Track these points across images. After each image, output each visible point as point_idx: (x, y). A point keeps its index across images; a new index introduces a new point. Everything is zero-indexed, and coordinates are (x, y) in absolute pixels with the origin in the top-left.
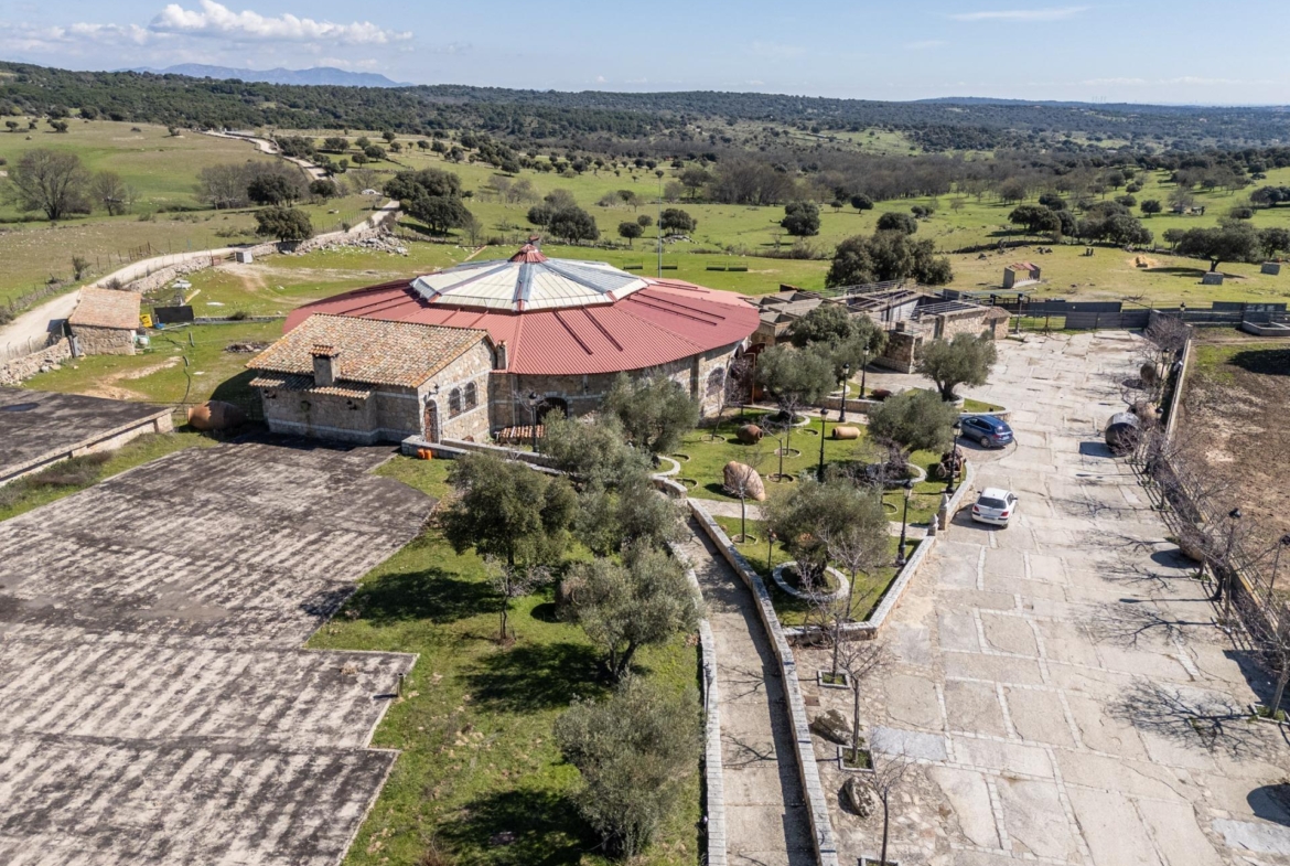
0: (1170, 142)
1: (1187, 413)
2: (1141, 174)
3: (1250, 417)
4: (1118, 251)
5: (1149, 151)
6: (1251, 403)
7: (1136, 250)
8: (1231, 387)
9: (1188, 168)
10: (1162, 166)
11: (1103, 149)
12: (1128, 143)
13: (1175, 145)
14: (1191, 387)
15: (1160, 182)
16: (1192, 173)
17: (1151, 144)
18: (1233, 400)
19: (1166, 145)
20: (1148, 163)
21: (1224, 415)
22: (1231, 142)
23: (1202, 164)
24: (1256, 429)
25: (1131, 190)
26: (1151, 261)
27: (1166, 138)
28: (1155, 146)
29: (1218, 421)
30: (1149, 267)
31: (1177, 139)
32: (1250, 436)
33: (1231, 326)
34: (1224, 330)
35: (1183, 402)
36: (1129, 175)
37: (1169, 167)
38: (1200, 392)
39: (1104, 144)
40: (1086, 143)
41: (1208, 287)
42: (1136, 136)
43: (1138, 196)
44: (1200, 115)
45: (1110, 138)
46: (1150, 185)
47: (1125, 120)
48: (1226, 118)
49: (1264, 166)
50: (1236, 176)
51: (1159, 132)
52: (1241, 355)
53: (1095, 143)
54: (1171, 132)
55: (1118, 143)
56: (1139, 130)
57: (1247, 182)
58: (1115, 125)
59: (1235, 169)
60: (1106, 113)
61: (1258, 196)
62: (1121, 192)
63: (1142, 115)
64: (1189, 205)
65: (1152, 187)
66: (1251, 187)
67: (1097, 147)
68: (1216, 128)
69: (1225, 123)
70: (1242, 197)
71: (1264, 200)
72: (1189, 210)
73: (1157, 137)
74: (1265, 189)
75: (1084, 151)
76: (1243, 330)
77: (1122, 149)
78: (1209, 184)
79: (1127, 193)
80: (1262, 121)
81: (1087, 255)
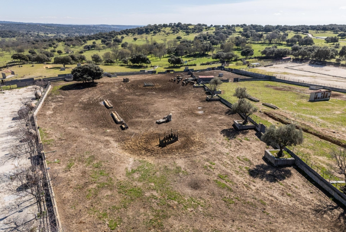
0: (67, 34)
1: (45, 103)
2: (56, 43)
3: (60, 101)
4: (42, 64)
5: (62, 37)
6: (62, 98)
7: (47, 64)
8: (58, 95)
9: (68, 41)
10: (62, 41)
11: (49, 37)
12: (56, 35)
13: (69, 35)
14: (48, 97)
15: (62, 45)
16: (69, 43)
17: (62, 35)
18: (57, 98)
19: (66, 35)
20: (59, 40)
21: (55, 102)
22: (82, 34)
23: (71, 40)
24: (61, 104)
25: (55, 48)
26: (49, 66)
27: (66, 33)
28: (63, 36)
29: (52, 104)
30: (49, 68)
31: (69, 33)
32: (59, 106)
33: (63, 80)
34: (61, 81)
35: (45, 101)
36: (54, 44)
37: (64, 41)
38: (50, 98)
39: (50, 35)
40: (44, 35)
41: (62, 71)
42: (58, 33)
43: (57, 49)
44: (73, 27)
45: (50, 33)
46: (60, 46)
47: (53, 28)
48: (80, 28)
49: (86, 40)
50: (80, 43)
51: (64, 32)
52: (63, 87)
53: (46, 35)
54: (67, 32)
55: (53, 35)
56: (58, 31)
57: (82, 44)
58: (51, 30)
59: (80, 41)
60: (48, 26)
61: (85, 47)
62: (52, 48)
63: (58, 27)
64: (70, 51)
65: (61, 47)
66: (84, 46)
67: (47, 36)
68: (78, 30)
69: (80, 29)
70: (81, 48)
71: (86, 49)
72: (70, 52)
73: (63, 33)
74: (86, 46)
75: (44, 37)
76: (65, 81)
77: (54, 36)
78: (74, 45)
79: (54, 49)
80: (88, 29)
81: (33, 66)
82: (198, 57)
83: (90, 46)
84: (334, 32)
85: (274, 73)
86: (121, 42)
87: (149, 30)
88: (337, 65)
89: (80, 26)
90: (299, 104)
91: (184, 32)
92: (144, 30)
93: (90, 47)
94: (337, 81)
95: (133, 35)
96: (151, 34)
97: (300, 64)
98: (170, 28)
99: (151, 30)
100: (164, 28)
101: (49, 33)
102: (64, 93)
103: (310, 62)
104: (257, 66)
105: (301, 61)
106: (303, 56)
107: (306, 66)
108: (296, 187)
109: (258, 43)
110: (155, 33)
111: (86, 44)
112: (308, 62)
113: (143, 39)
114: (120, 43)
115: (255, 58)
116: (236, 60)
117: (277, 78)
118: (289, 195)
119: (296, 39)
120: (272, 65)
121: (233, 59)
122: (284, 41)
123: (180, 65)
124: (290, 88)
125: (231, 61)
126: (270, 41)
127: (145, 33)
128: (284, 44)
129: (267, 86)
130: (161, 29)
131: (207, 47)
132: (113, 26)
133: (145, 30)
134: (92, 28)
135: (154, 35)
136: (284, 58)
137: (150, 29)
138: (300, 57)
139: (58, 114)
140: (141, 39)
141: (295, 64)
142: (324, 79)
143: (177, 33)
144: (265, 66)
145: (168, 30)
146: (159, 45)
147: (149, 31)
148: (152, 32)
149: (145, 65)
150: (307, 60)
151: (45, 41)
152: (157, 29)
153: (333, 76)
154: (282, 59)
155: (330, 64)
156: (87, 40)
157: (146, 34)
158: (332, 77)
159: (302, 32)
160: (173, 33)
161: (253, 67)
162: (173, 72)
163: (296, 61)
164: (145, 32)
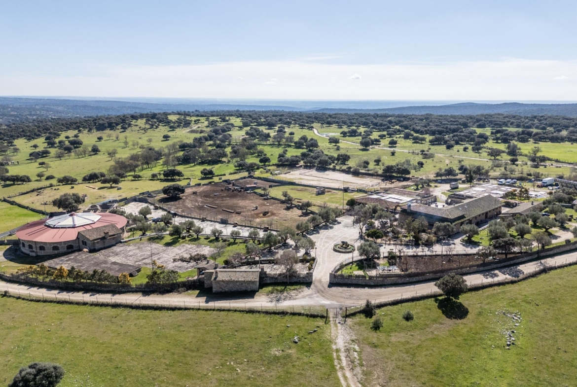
61: (32, 155)
71: (35, 156)
74: (34, 152)
85: (293, 179)
87: (114, 125)
88: (334, 170)
90: (311, 197)
93: (41, 154)
94: (332, 183)
95: (89, 131)
96: (118, 129)
97: (310, 170)
98: (144, 120)
99: (117, 124)
100: (135, 121)
104: (279, 174)
105: (310, 167)
106: (311, 163)
107: (313, 172)
110: (124, 128)
112: (315, 168)
113: (112, 138)
115: (273, 165)
116: (258, 168)
117: (297, 183)
119: (303, 141)
120: (290, 172)
121: (256, 168)
122: (292, 142)
123: (211, 176)
124: (305, 189)
125: (255, 169)
126: (279, 142)
127: (109, 129)
128: (293, 146)
130: (132, 123)
133: (107, 124)
135: (123, 132)
136: (297, 166)
137: (115, 123)
138: (309, 164)
140: (108, 138)
141: (306, 171)
142: (325, 181)
143: (156, 128)
144: (285, 174)
145: (141, 122)
147: (114, 126)
148: (119, 127)
150: (314, 166)
153: (330, 179)
154: (296, 166)
155: (330, 169)
157: (110, 130)
159: (307, 126)
160: (151, 128)
161: (276, 174)
163: (306, 167)
164: (108, 127)
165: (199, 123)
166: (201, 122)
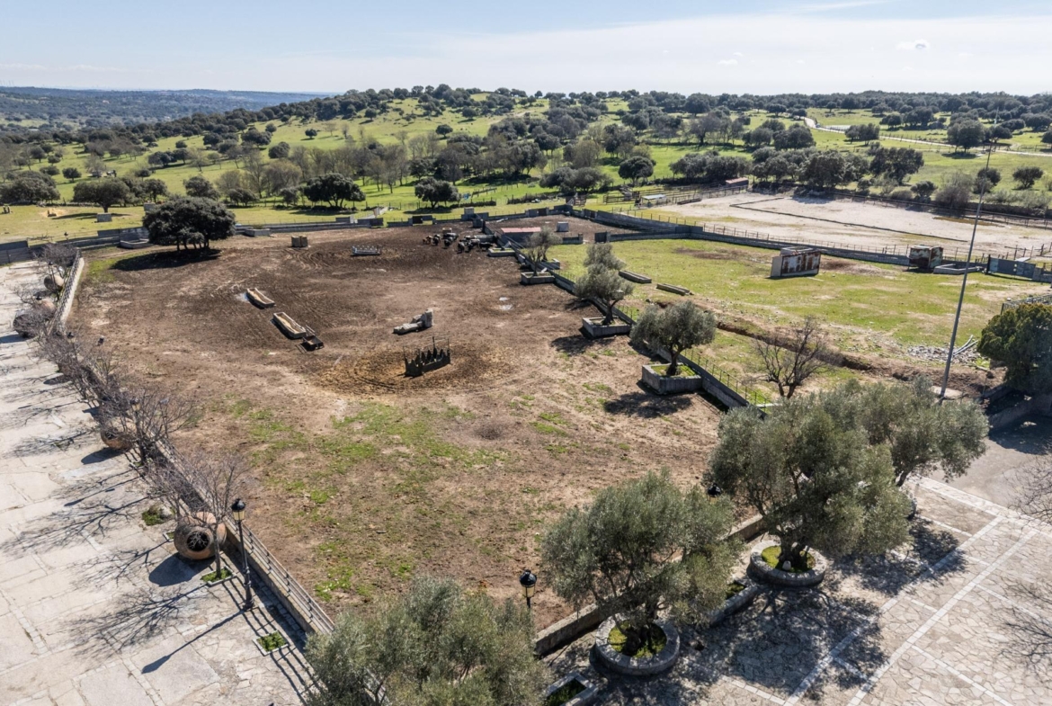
0: (84, 120)
1: (79, 303)
2: (57, 148)
3: (123, 297)
4: (33, 207)
5: (69, 128)
6: (124, 289)
7: (48, 205)
8: (111, 282)
9: (94, 140)
10: (75, 140)
11: (25, 128)
12: (47, 122)
13: (89, 123)
14: (83, 287)
15: (77, 153)
16: (99, 145)
17: (68, 123)
18: (111, 290)
19: (81, 124)
20: (65, 139)
21: (106, 299)
22: (134, 119)
23: (104, 137)
24: (125, 303)
25: (52, 161)
26: (59, 211)
27: (79, 117)
28: (72, 124)
29: (101, 303)
30: (58, 216)
31: (88, 118)
32: (122, 307)
33: (113, 246)
34: (109, 249)
35: (77, 297)
36: (48, 149)
37: (80, 141)
38: (89, 290)
39: (25, 123)
40: (7, 123)
41: (102, 224)
42: (52, 116)
43: (61, 166)
44: (103, 98)
45: (28, 118)
46: (69, 156)
47: (37, 102)
48: (124, 100)
49: (153, 137)
50: (134, 145)
51: (72, 112)
52: (120, 262)
53: (15, 123)
54: (83, 112)
55: (38, 123)
56: (53, 111)
57: (143, 150)
58: (29, 106)
59: (133, 139)
60: (17, 96)
61: (152, 159)
62: (45, 163)
63: (52, 98)
64: (103, 170)
65: (71, 157)
66: (147, 154)
67: (18, 127)
68: (119, 107)
69: (125, 104)
70: (141, 161)
71: (157, 162)
72: (105, 174)
73: (71, 117)
74: (156, 154)
75: (6, 130)
76: (121, 246)
77: (41, 127)
78: (115, 153)
79: (49, 165)
80: (153, 103)
81: (5, 213)
82: (503, 184)
83: (168, 153)
84: (873, 111)
85: (701, 219)
86: (267, 143)
87: (353, 107)
88: (861, 196)
89: (123, 92)
90: (744, 286)
91: (458, 111)
92: (337, 108)
93: (169, 158)
94: (851, 235)
95: (303, 121)
96: (360, 117)
97: (772, 197)
98: (416, 102)
99: (359, 107)
100: (399, 101)
101: (22, 117)
102: (128, 276)
103: (796, 192)
104: (658, 204)
105: (774, 189)
106: (779, 174)
107: (785, 202)
108: (695, 422)
109: (669, 144)
110: (370, 115)
111: (154, 150)
112: (792, 193)
113: (335, 133)
114: (264, 146)
115: (657, 182)
116: (604, 189)
117: (706, 230)
118: (677, 434)
119: (769, 132)
120: (699, 200)
121: (598, 187)
122: (737, 137)
123: (449, 204)
124: (735, 253)
125: (593, 191)
126: (702, 137)
127: (341, 117)
128: (739, 146)
129: (680, 251)
130: (390, 105)
131: (525, 154)
132: (234, 93)
133: (338, 106)
134: (164, 101)
135: (367, 122)
136: (730, 182)
137: (354, 104)
138: (772, 179)
139: (127, 326)
140: (329, 134)
141: (760, 197)
142: (822, 231)
143: (436, 116)
144: (680, 203)
145: (409, 105)
146: (385, 150)
147: (351, 111)
148: (362, 113)
149: (348, 204)
150: (788, 185)
151: (18, 141)
152: (376, 104)
153: (846, 224)
154: (724, 184)
155: (844, 195)
156: (157, 137)
157: (343, 118)
158: (842, 226)
159: (789, 112)
160: (425, 115)
161: (649, 205)
162: (430, 223)
163: (761, 188)
164: (340, 113)
165: (531, 106)
166: (537, 105)
